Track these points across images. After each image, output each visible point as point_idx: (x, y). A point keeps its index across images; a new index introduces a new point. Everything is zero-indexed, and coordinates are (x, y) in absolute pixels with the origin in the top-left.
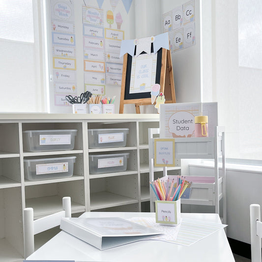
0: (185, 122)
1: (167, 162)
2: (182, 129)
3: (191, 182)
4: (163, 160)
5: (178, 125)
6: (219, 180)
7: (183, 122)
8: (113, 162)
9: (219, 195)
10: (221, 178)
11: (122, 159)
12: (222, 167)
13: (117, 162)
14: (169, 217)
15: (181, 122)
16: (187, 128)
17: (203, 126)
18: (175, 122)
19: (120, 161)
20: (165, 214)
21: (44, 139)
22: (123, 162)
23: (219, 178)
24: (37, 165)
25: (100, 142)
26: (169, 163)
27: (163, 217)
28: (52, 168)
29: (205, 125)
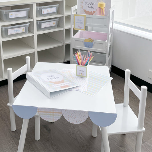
0: (92, 4)
1: (81, 27)
2: (90, 8)
3: (94, 40)
4: (79, 26)
5: (88, 5)
6: (110, 36)
7: (91, 4)
8: (50, 24)
9: (109, 45)
10: (110, 35)
11: (55, 22)
12: (111, 27)
13: (52, 24)
14: (83, 74)
15: (90, 4)
16: (93, 8)
17: (103, 10)
18: (86, 3)
19: (54, 23)
20: (81, 72)
21: (12, 14)
22: (55, 24)
23: (110, 34)
24: (8, 30)
25: (42, 14)
26: (82, 28)
27: (80, 73)
28: (17, 31)
29: (103, 9)
